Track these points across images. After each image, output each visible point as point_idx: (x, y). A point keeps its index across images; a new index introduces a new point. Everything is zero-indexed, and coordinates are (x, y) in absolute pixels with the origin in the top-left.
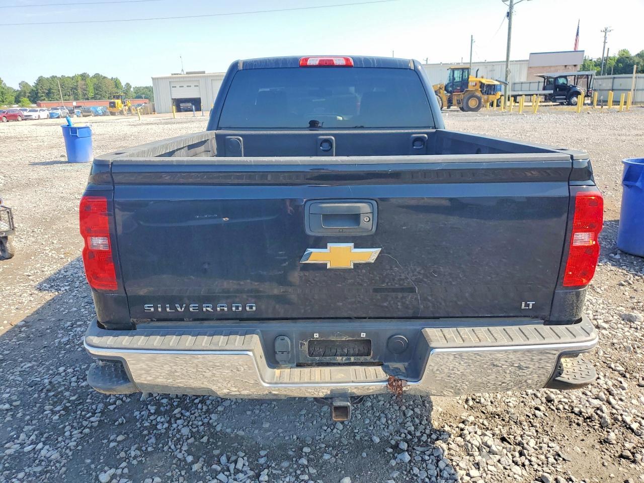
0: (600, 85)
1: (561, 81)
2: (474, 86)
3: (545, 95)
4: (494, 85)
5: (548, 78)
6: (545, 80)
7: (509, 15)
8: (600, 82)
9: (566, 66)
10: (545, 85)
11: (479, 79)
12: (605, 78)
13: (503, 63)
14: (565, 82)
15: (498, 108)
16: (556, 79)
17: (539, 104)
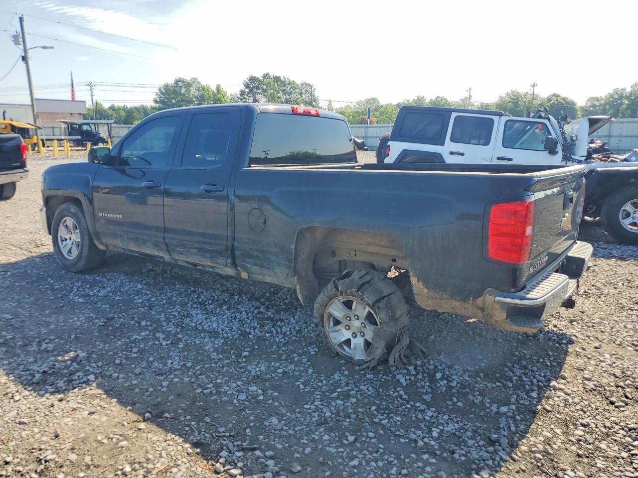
0: (118, 133)
1: (85, 128)
2: (4, 129)
3: (74, 141)
4: (28, 129)
5: (72, 124)
6: (68, 125)
7: (24, 59)
8: (117, 130)
9: (71, 114)
10: (70, 131)
11: (8, 121)
12: (121, 127)
13: (28, 107)
14: (89, 129)
15: (33, 152)
16: (81, 125)
17: (70, 148)
